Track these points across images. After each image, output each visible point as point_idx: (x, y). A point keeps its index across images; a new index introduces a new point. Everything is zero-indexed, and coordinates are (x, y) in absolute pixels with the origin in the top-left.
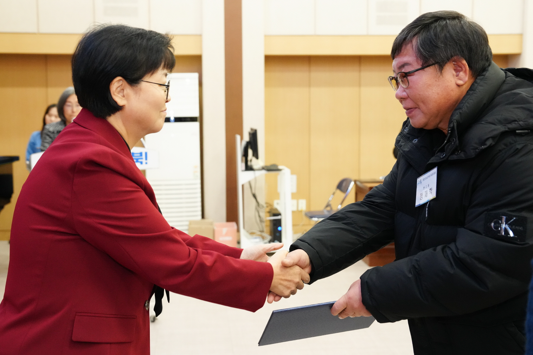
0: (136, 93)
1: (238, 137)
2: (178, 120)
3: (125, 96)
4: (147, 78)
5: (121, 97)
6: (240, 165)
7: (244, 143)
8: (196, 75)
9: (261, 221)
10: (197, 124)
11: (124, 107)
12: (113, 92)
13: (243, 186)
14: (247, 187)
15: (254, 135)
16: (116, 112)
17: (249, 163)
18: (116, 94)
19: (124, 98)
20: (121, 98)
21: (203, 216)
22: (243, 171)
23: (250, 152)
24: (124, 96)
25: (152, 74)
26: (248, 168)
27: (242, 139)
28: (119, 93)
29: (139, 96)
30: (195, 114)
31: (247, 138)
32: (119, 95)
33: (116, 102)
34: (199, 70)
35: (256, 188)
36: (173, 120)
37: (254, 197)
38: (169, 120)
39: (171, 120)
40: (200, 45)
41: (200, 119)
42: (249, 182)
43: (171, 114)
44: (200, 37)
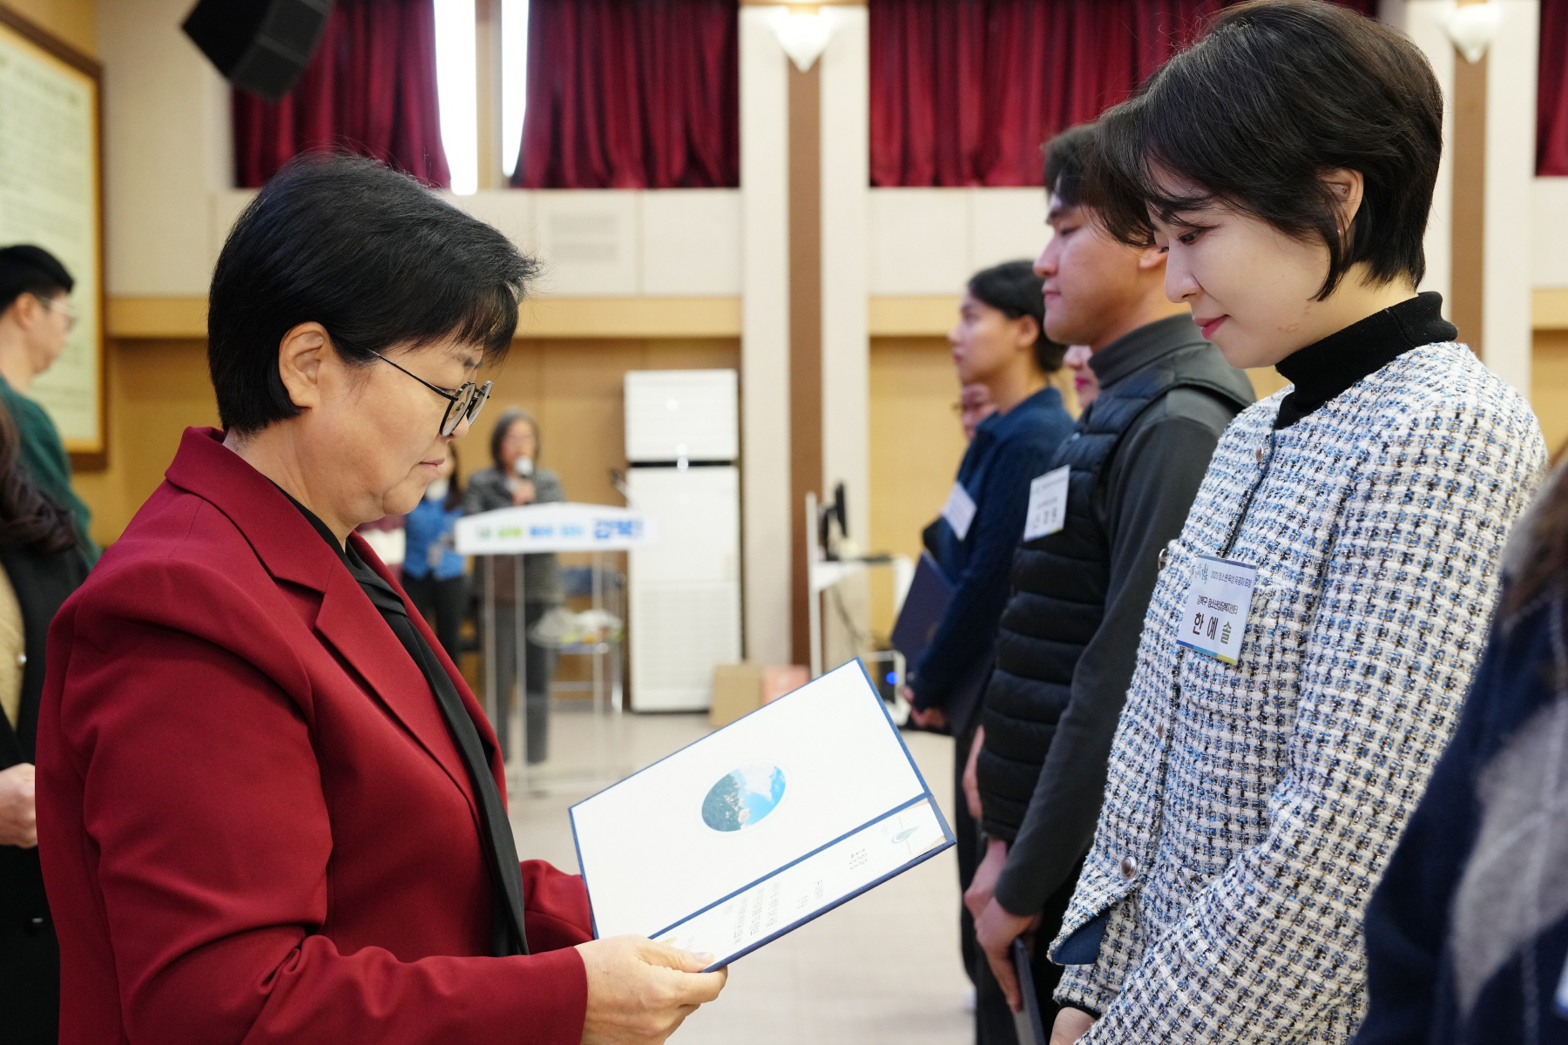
0: (355, 381)
1: (811, 501)
2: (694, 464)
3: (319, 381)
5: (305, 379)
6: (814, 551)
7: (822, 512)
8: (727, 378)
10: (730, 474)
11: (307, 411)
12: (287, 361)
13: (822, 594)
14: (830, 598)
15: (840, 494)
17: (830, 548)
19: (314, 386)
20: (305, 385)
21: (744, 654)
22: (820, 564)
23: (834, 529)
24: (315, 382)
26: (831, 557)
27: (820, 499)
29: (360, 397)
30: (729, 452)
31: (829, 499)
32: (301, 374)
33: (286, 392)
34: (736, 364)
35: (849, 598)
36: (687, 464)
37: (845, 617)
38: (678, 464)
39: (683, 465)
40: (739, 315)
41: (738, 463)
42: (835, 588)
43: (682, 453)
44: (737, 300)
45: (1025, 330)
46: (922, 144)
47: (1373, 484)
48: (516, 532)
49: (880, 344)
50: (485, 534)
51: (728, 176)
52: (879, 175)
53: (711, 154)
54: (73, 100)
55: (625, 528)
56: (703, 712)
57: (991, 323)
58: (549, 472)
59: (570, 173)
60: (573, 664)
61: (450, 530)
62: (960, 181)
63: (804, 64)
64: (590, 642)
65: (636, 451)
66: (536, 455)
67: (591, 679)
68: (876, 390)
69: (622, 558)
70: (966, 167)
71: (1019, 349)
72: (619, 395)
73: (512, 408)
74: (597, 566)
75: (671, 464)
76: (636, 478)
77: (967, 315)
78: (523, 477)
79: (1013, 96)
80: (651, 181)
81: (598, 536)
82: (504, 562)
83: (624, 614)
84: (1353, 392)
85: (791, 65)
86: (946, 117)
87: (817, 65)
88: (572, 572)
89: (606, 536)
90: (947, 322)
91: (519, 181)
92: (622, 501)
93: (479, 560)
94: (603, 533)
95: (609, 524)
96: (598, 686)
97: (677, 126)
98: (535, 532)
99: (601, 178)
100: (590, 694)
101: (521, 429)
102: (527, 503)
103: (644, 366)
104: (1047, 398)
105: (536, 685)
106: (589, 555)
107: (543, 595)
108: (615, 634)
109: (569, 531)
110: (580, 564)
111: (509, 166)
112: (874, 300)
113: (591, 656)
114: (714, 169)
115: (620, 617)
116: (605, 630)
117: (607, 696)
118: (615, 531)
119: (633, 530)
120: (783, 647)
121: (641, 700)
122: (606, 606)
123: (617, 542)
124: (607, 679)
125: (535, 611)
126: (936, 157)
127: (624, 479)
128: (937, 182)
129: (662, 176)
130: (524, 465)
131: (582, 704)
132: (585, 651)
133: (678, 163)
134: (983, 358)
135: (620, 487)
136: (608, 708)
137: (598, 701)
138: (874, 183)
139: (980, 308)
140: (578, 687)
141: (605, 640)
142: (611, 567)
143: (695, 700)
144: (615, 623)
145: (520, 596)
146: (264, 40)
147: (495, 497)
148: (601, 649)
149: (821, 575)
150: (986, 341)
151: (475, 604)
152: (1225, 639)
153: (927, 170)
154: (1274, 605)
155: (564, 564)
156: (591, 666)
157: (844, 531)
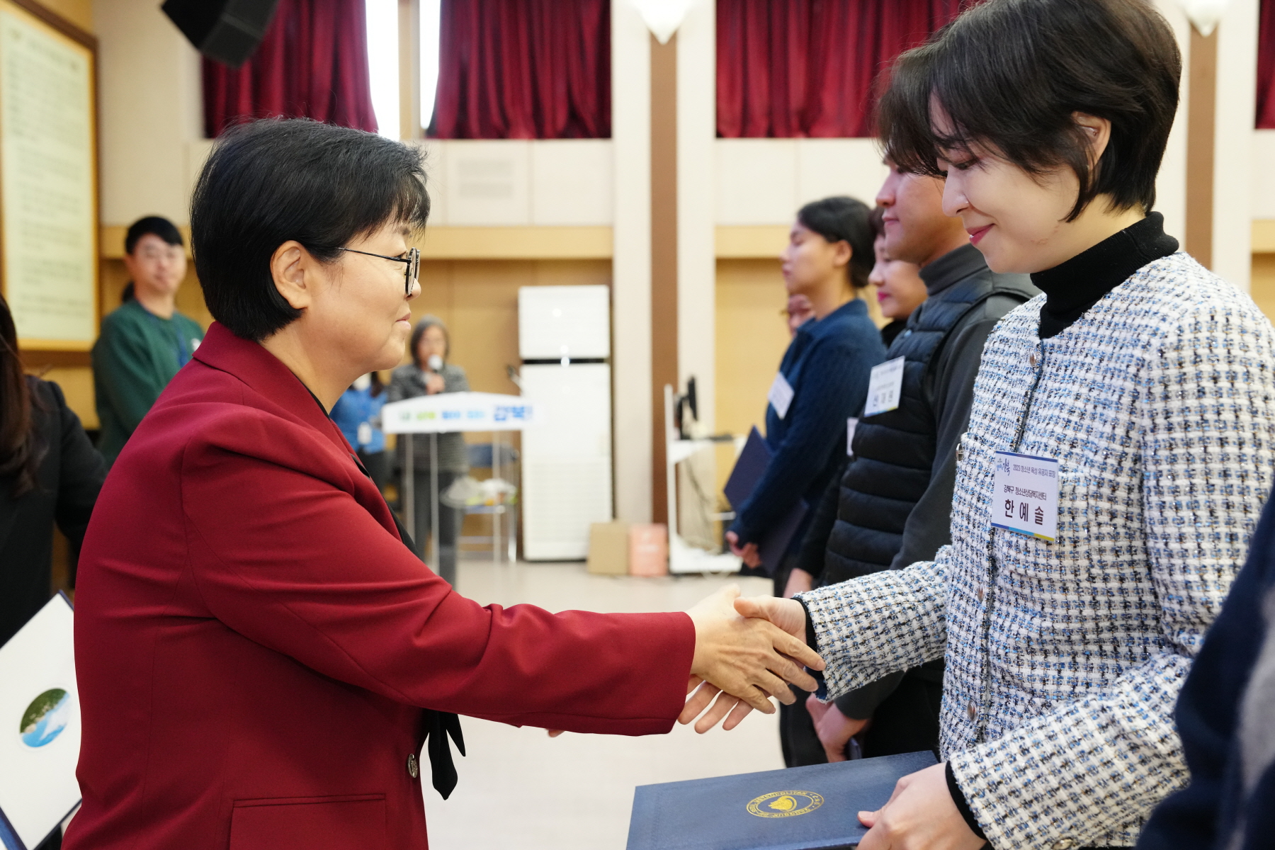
0: (332, 278)
1: (668, 391)
2: (574, 361)
3: (307, 286)
4: (357, 243)
5: (297, 287)
6: (671, 432)
7: (677, 399)
8: (602, 291)
9: (707, 523)
10: (603, 369)
11: (306, 310)
12: (279, 277)
13: (677, 466)
14: (683, 469)
15: (692, 386)
16: (289, 323)
17: (685, 430)
18: (284, 280)
20: (298, 291)
21: (614, 515)
22: (676, 440)
23: (687, 413)
24: (304, 286)
25: (370, 234)
26: (684, 437)
27: (675, 390)
28: (293, 278)
29: (340, 286)
30: (603, 352)
31: (683, 390)
32: (294, 284)
33: (286, 301)
34: (609, 281)
35: (699, 471)
36: (568, 361)
37: (696, 485)
38: (562, 362)
39: (565, 362)
40: (611, 240)
41: (609, 360)
42: (687, 460)
43: (565, 353)
44: (610, 229)
45: (840, 252)
46: (759, 104)
47: (1166, 386)
48: (431, 416)
49: (724, 265)
50: (406, 417)
51: (603, 130)
52: (724, 128)
53: (588, 111)
54: (74, 67)
55: (519, 413)
56: (582, 561)
57: (814, 245)
58: (456, 368)
59: (474, 125)
60: (477, 522)
61: (379, 414)
62: (789, 133)
63: (663, 38)
64: (491, 505)
65: (527, 351)
66: (447, 353)
67: (491, 534)
68: (721, 302)
69: (517, 436)
70: (794, 121)
71: (836, 267)
72: (514, 306)
73: (427, 316)
74: (496, 444)
75: (557, 361)
76: (527, 371)
77: (796, 240)
78: (435, 371)
79: (833, 63)
80: (540, 133)
81: (497, 419)
82: (422, 439)
83: (519, 483)
84: (1104, 303)
85: (653, 38)
86: (778, 82)
87: (674, 38)
88: (476, 448)
89: (504, 419)
90: (778, 246)
91: (433, 133)
92: (516, 391)
93: (400, 438)
94: (501, 417)
95: (506, 409)
96: (497, 540)
97: (561, 90)
98: (446, 415)
99: (502, 132)
100: (491, 546)
101: (433, 334)
102: (438, 393)
103: (534, 283)
104: (855, 307)
105: (446, 539)
106: (489, 434)
107: (451, 466)
108: (511, 499)
109: (473, 415)
110: (481, 441)
111: (426, 122)
112: (720, 229)
113: (491, 516)
114: (591, 124)
115: (514, 484)
116: (503, 494)
117: (504, 548)
118: (510, 415)
119: (525, 414)
120: (646, 508)
121: (531, 551)
122: (503, 476)
123: (512, 424)
124: (504, 534)
125: (447, 479)
126: (770, 114)
127: (518, 374)
128: (771, 134)
129: (548, 128)
130: (436, 362)
131: (484, 554)
132: (486, 511)
133: (562, 119)
134: (805, 274)
135: (515, 379)
136: (504, 558)
137: (497, 551)
138: (719, 134)
139: (806, 233)
140: (481, 540)
141: (502, 503)
142: (507, 444)
143: (575, 553)
144: (511, 490)
145: (435, 468)
146: (227, 18)
147: (412, 388)
148: (500, 510)
149: (676, 451)
150: (808, 260)
151: (398, 473)
152: (1039, 520)
153: (763, 124)
154: (1081, 490)
155: (469, 442)
156: (491, 524)
157: (695, 415)
